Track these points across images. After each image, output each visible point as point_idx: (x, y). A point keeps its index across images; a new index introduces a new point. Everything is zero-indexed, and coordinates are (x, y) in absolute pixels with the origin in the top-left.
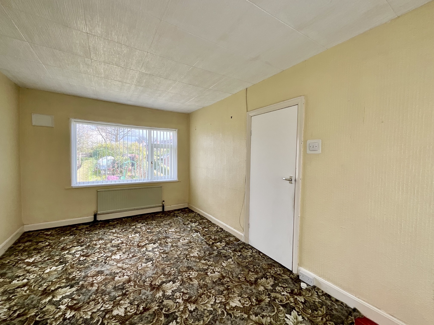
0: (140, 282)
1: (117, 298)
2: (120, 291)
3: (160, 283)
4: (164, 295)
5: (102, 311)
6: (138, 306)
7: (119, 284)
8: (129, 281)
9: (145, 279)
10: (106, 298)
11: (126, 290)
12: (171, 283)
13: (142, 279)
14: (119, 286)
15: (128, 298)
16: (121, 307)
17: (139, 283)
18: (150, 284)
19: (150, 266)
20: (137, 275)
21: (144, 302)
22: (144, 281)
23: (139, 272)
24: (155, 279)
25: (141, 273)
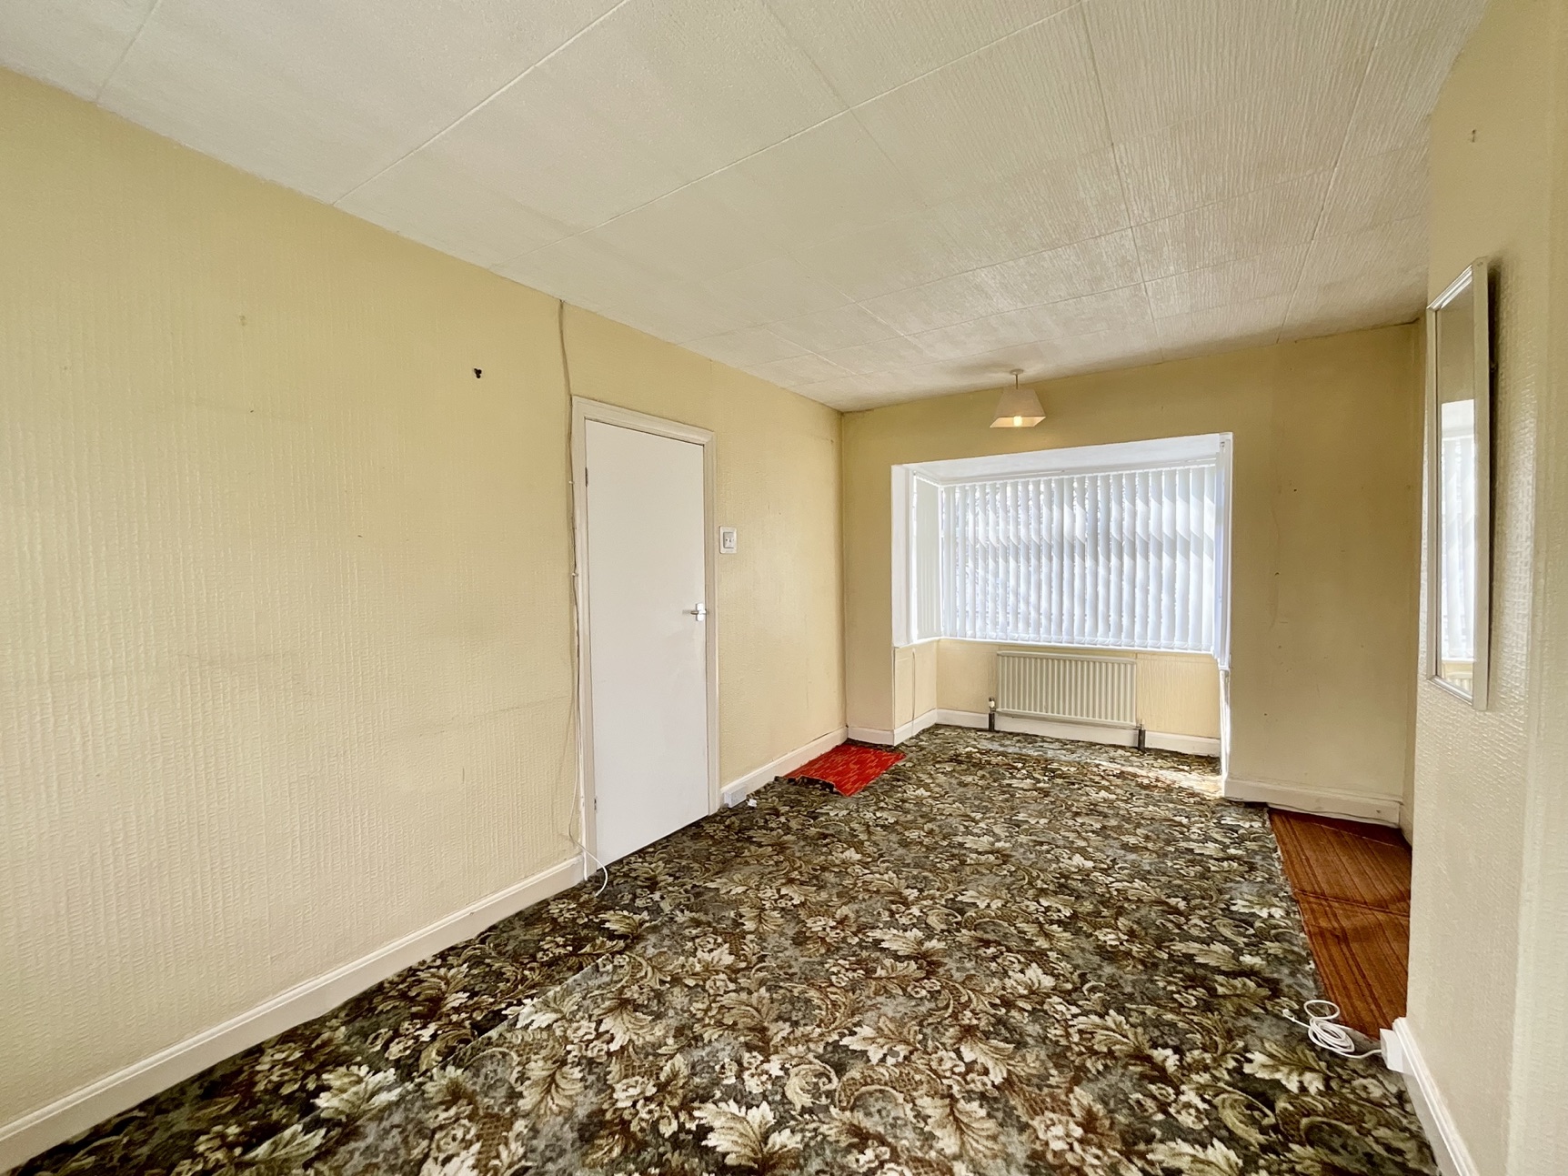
0: (945, 1003)
1: (1029, 1008)
2: (1012, 1020)
3: (906, 963)
4: (929, 938)
5: (1078, 1006)
6: (994, 958)
7: (1002, 1045)
8: (968, 1032)
9: (926, 1002)
10: (1058, 1032)
11: (993, 1011)
12: (884, 945)
13: (933, 1005)
14: (1006, 1040)
15: (1004, 989)
16: (1029, 982)
17: (952, 1002)
18: (929, 979)
19: (866, 1031)
20: (933, 1030)
21: (976, 956)
22: (934, 995)
23: (920, 1037)
24: (903, 983)
25: (918, 1028)
